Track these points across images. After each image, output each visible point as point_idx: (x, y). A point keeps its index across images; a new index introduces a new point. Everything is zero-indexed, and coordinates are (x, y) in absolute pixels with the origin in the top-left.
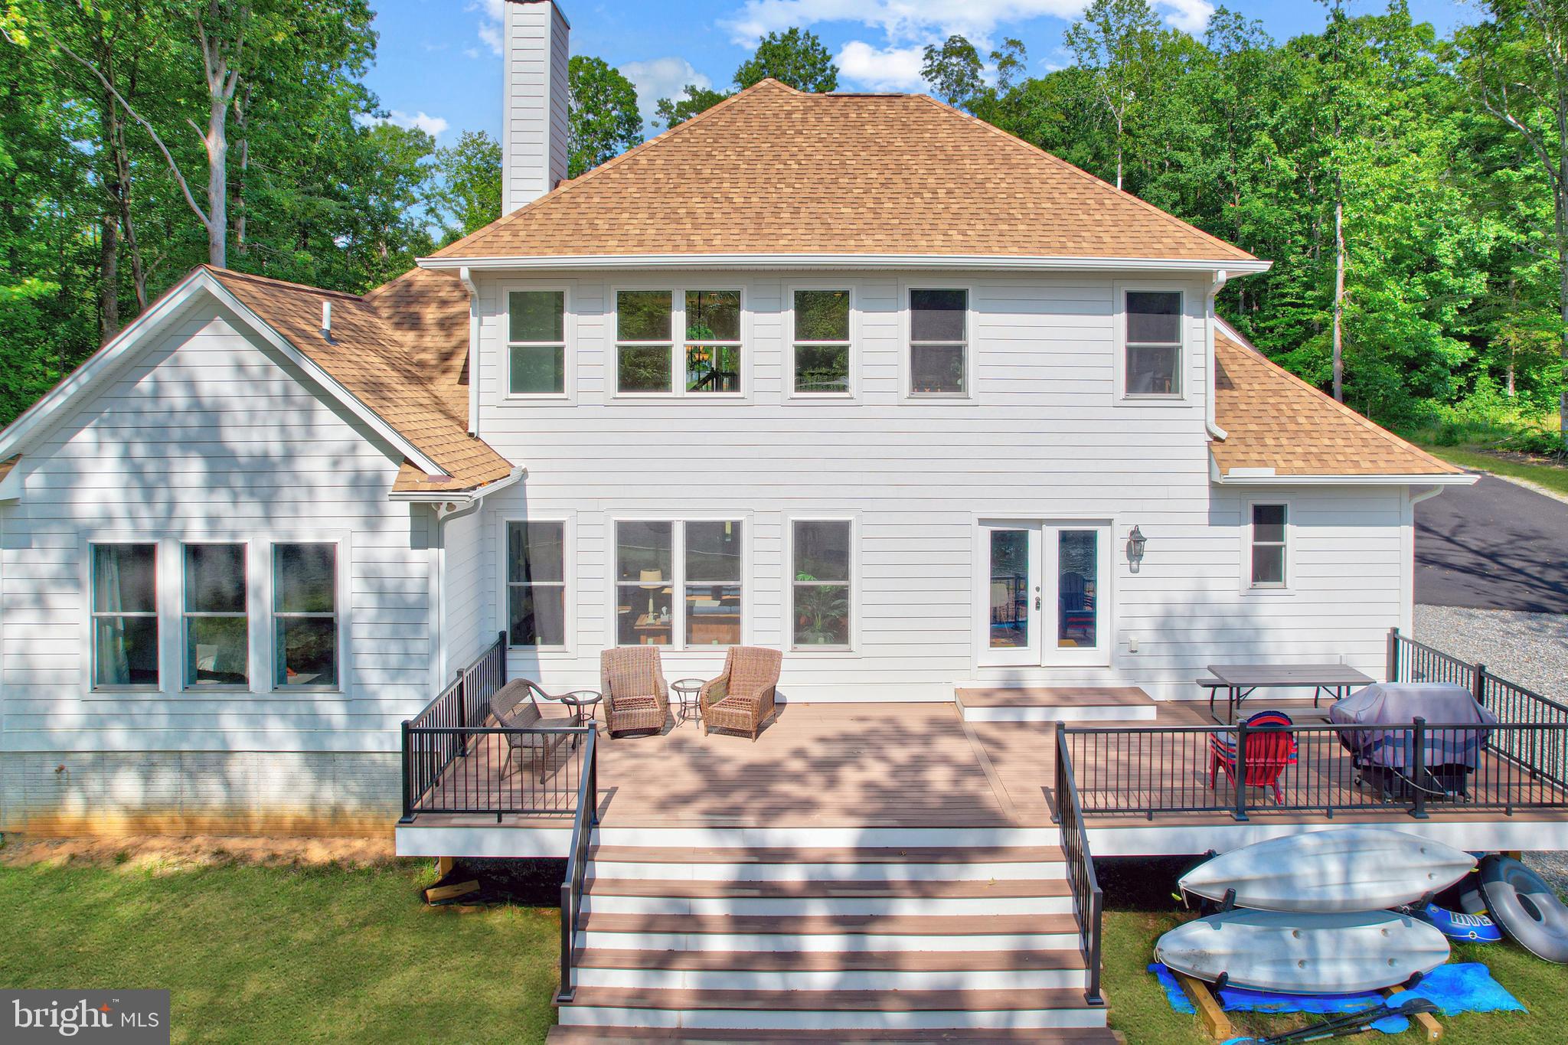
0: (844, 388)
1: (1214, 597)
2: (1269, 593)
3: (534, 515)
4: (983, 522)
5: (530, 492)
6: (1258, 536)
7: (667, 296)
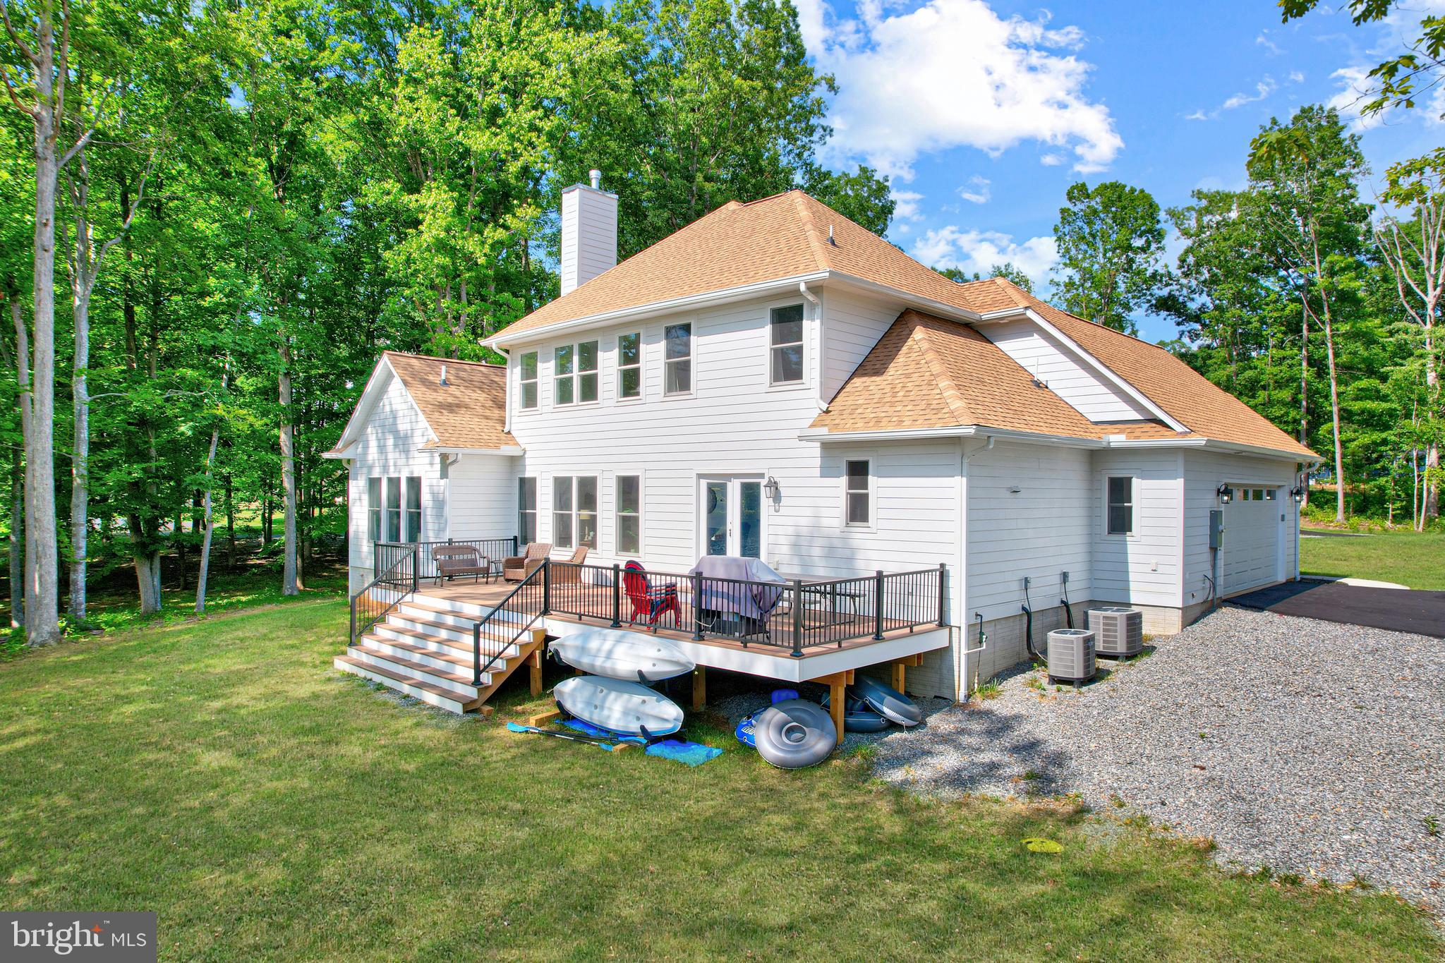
0: (638, 394)
1: (825, 522)
2: (858, 528)
3: (528, 475)
4: (700, 476)
5: (528, 462)
6: (851, 486)
7: (571, 348)
